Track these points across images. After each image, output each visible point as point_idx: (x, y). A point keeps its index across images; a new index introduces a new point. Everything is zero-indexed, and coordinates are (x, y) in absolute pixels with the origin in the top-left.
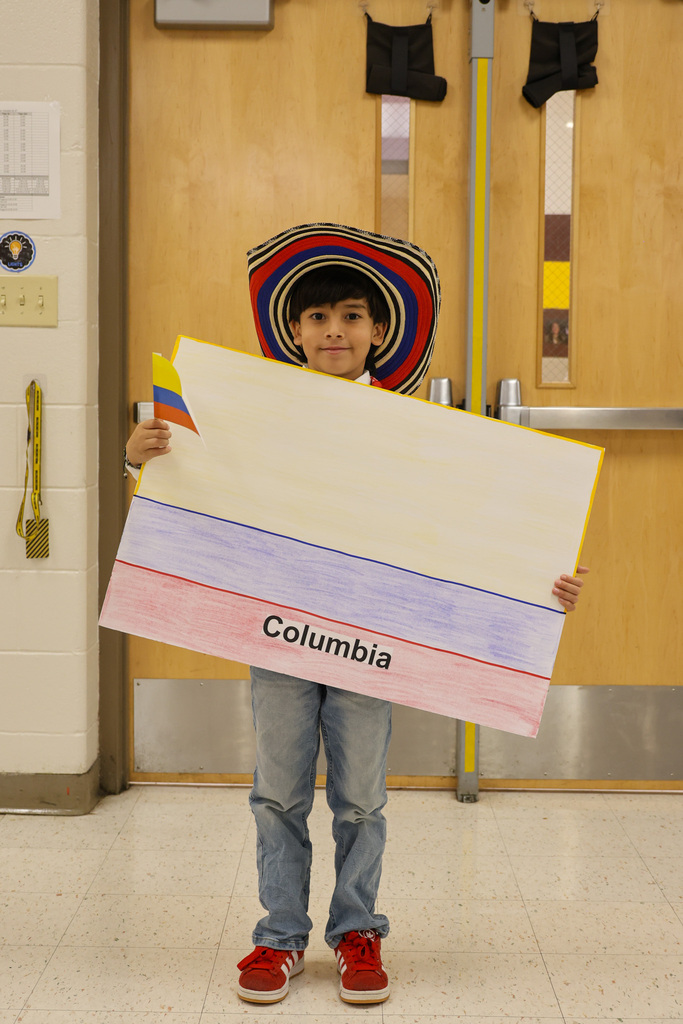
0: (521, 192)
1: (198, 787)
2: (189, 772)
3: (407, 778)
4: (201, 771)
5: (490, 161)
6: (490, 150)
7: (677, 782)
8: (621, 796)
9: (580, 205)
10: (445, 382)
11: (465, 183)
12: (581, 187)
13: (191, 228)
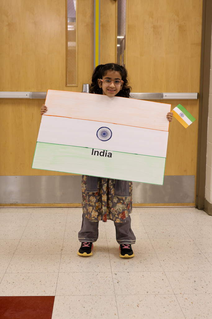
0: (110, 27)
1: (16, 208)
2: (14, 203)
3: (78, 204)
4: (17, 203)
5: (100, 16)
6: (100, 13)
7: (158, 204)
8: (141, 208)
9: (128, 31)
10: (88, 85)
11: (93, 24)
12: (128, 25)
13: (9, 37)
